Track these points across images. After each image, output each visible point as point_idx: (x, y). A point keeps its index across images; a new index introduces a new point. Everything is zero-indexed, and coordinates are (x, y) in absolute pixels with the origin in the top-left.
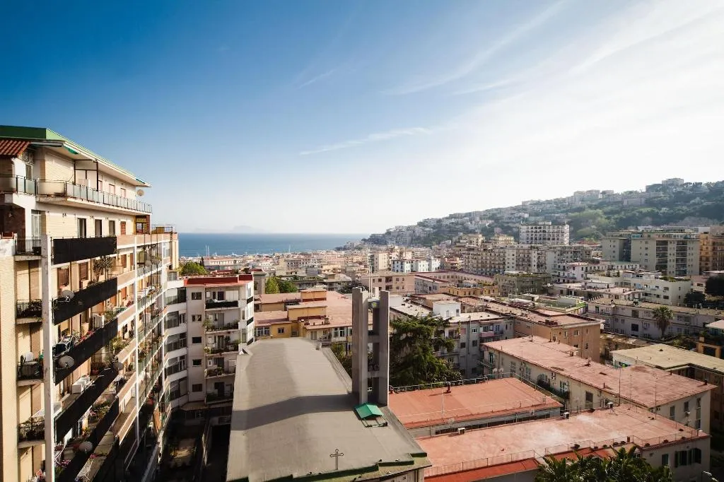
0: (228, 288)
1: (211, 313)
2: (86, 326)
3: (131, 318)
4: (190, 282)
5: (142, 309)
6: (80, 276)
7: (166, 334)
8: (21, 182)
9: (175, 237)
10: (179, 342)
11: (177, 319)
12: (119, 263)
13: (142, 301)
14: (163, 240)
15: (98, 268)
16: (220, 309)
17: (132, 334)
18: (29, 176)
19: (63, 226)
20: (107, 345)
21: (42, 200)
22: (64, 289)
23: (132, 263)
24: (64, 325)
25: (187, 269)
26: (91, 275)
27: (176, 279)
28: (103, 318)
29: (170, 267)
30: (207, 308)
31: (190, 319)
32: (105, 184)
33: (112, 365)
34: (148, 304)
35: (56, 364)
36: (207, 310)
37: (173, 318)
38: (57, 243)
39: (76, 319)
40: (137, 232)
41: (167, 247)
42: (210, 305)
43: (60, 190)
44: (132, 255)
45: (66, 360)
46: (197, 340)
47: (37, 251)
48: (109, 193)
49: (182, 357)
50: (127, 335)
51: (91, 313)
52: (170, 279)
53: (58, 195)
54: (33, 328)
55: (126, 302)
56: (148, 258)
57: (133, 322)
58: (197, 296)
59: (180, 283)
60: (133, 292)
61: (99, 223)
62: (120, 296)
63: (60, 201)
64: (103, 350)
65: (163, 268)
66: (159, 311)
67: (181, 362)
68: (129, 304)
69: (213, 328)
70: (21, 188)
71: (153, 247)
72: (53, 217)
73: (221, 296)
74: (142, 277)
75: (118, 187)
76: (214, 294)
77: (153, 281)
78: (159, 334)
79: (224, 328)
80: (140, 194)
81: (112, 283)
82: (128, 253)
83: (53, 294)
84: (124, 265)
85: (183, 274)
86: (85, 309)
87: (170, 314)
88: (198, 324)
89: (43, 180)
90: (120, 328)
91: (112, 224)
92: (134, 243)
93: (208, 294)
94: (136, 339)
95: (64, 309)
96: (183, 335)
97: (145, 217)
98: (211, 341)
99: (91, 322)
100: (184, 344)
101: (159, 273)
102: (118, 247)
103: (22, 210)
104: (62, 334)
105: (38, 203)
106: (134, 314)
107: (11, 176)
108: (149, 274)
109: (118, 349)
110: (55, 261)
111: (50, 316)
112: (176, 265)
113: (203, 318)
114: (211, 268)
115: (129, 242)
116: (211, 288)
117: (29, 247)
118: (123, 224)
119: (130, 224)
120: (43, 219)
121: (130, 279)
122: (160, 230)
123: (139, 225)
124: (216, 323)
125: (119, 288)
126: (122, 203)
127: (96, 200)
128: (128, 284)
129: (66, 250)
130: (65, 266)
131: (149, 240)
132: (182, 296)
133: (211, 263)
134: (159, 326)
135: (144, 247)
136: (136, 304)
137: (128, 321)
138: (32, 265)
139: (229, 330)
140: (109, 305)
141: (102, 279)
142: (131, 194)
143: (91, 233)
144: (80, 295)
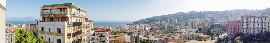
0: (103, 33)
1: (100, 38)
2: (77, 38)
3: (84, 38)
4: (95, 32)
5: (86, 36)
6: (76, 29)
7: (91, 42)
9: (92, 22)
13: (86, 35)
14: (90, 23)
15: (79, 28)
17: (84, 41)
18: (70, 11)
19: (74, 20)
22: (74, 31)
23: (85, 28)
24: (74, 38)
25: (95, 29)
26: (78, 29)
28: (80, 38)
29: (92, 28)
31: (95, 39)
32: (81, 12)
38: (73, 23)
39: (75, 37)
40: (86, 21)
42: (99, 36)
43: (74, 13)
47: (70, 24)
48: (82, 14)
50: (83, 41)
52: (91, 31)
54: (69, 38)
57: (85, 39)
58: (97, 35)
59: (93, 32)
60: (85, 33)
61: (79, 19)
62: (82, 33)
63: (73, 16)
65: (90, 28)
66: (89, 37)
69: (100, 41)
70: (68, 14)
71: (88, 24)
72: (73, 18)
73: (102, 35)
75: (83, 12)
77: (88, 31)
78: (89, 42)
79: (103, 42)
80: (86, 14)
81: (81, 31)
82: (84, 25)
83: (72, 32)
84: (83, 28)
85: (94, 30)
86: (77, 35)
87: (92, 38)
88: (97, 40)
89: (71, 12)
90: (82, 40)
91: (82, 20)
95: (75, 35)
96: (94, 42)
97: (87, 18)
99: (78, 38)
101: (89, 29)
102: (82, 24)
103: (68, 17)
104: (73, 39)
105: (71, 16)
107: (67, 12)
108: (87, 30)
110: (73, 26)
111: (72, 36)
112: (93, 28)
113: (98, 39)
114: (99, 29)
115: (84, 23)
116: (99, 33)
117: (69, 24)
118: (83, 20)
119: (84, 19)
120: (71, 19)
121: (84, 30)
122: (90, 21)
125: (82, 32)
126: (83, 15)
127: (79, 15)
129: (75, 24)
130: (74, 27)
131: (88, 23)
132: (94, 35)
133: (100, 28)
136: (85, 35)
138: (70, 27)
140: (81, 35)
141: (80, 30)
142: (85, 14)
143: (78, 22)
144: (76, 33)
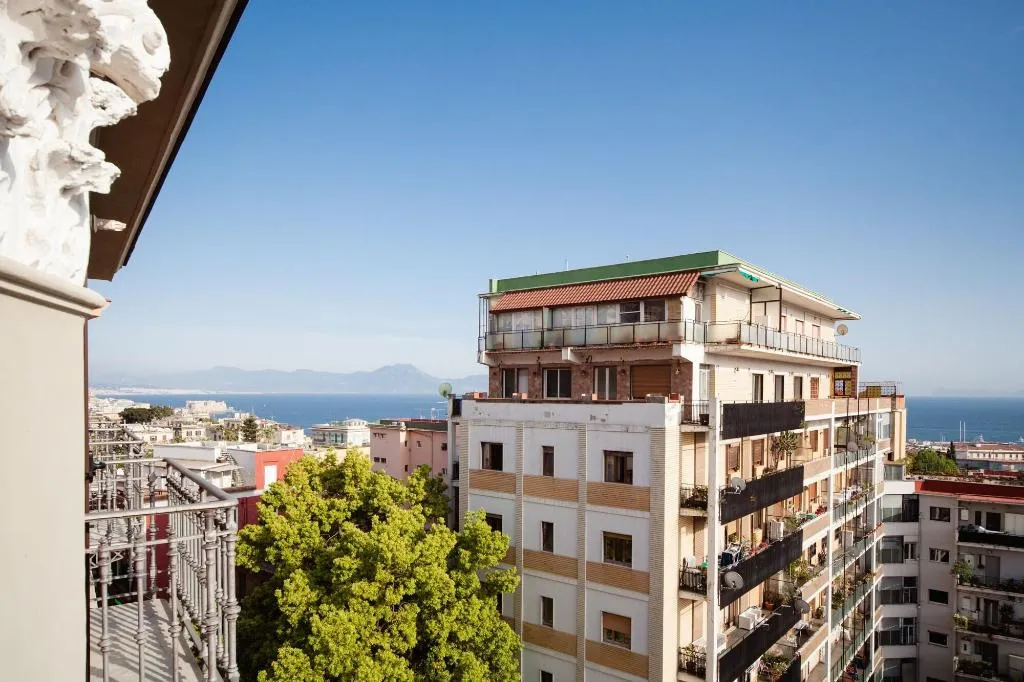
0: (1011, 509)
1: (971, 551)
2: (759, 533)
3: (822, 534)
4: (927, 486)
5: (841, 522)
6: (754, 458)
7: (880, 573)
8: (690, 326)
9: (900, 403)
10: (902, 591)
11: (898, 550)
12: (807, 443)
13: (842, 509)
14: (880, 408)
15: (778, 448)
16: (991, 547)
17: (822, 560)
18: (697, 320)
19: (735, 386)
20: (786, 568)
21: (712, 349)
22: (735, 475)
23: (827, 444)
24: (732, 527)
25: (920, 463)
26: (768, 459)
27: (899, 477)
28: (782, 528)
29: (890, 456)
30: (960, 540)
31: (926, 554)
32: (791, 320)
33: (792, 602)
34: (850, 516)
35: (722, 580)
36: (961, 544)
37: (891, 546)
38: (729, 409)
39: (747, 520)
40: (835, 394)
41: (885, 421)
42: (967, 534)
43: (732, 335)
44: (827, 432)
45: (734, 579)
46: (938, 596)
47: (705, 420)
48: (798, 334)
49: (908, 621)
50: (815, 560)
51: (767, 515)
52: (887, 477)
53: (730, 342)
54: (698, 523)
55: (815, 507)
56: (853, 437)
57: (825, 541)
58: (944, 515)
59: (908, 487)
60: (826, 491)
61: (780, 380)
62: (806, 495)
63: (730, 350)
64: (781, 575)
65: (878, 457)
66: (868, 531)
67: (905, 629)
68: (821, 510)
69: (974, 581)
70: (689, 336)
71: (860, 419)
72: (724, 372)
73: (995, 521)
74: (842, 469)
75: (809, 323)
76: (978, 516)
77: (860, 478)
78: (868, 570)
79: (999, 587)
80: (842, 332)
81: (797, 473)
82: (820, 428)
83: (720, 483)
84: (815, 448)
85: (913, 470)
86: (759, 508)
87: (886, 539)
88: (939, 566)
89: (713, 323)
90: (806, 545)
91: (799, 381)
92: (830, 412)
93: (965, 514)
94: (829, 569)
95: (737, 503)
96: (911, 581)
97: (848, 369)
98: (967, 604)
99: (766, 528)
100: (913, 599)
101: (870, 465)
102: (807, 418)
103: (689, 364)
104: (729, 539)
105: (708, 354)
106: (827, 529)
107: (679, 320)
108: (852, 465)
109: (802, 579)
110: (725, 435)
111: (715, 510)
112: (900, 454)
113: (953, 558)
114: (969, 465)
115: (824, 411)
116: (970, 503)
117: (696, 415)
118: (815, 382)
119: (825, 382)
120: (712, 376)
121: (823, 470)
122: (873, 392)
123: (840, 383)
124: (981, 574)
125: (807, 482)
126: (813, 348)
127: (777, 345)
128: (818, 478)
129: (741, 420)
130: (735, 442)
131: (860, 408)
132: (910, 510)
133: (972, 455)
134: (868, 554)
135: (846, 419)
136: (831, 512)
137: (817, 538)
138: (699, 437)
139: (1012, 594)
140: (790, 506)
141: (782, 466)
142: (828, 332)
143: (769, 396)
144: (753, 486)
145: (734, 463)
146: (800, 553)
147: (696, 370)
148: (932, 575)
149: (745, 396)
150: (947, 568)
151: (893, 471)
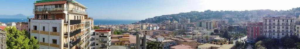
0: (105, 33)
1: (101, 38)
2: (75, 38)
3: (83, 38)
4: (96, 31)
6: (75, 28)
7: (90, 42)
8: (65, 9)
9: (93, 20)
10: (93, 44)
11: (93, 39)
12: (81, 25)
13: (86, 34)
14: (90, 21)
15: (78, 26)
16: (103, 38)
17: (83, 41)
19: (72, 17)
20: (79, 43)
21: (68, 12)
22: (72, 30)
23: (84, 26)
24: (71, 38)
25: (95, 28)
27: (93, 30)
28: (78, 37)
31: (96, 39)
32: (79, 8)
33: (79, 47)
34: (87, 35)
35: (70, 45)
37: (92, 39)
38: (71, 21)
40: (85, 19)
42: (100, 37)
43: (71, 10)
44: (84, 24)
45: (71, 45)
46: (97, 44)
47: (67, 22)
49: (94, 48)
50: (82, 42)
52: (91, 30)
53: (71, 11)
54: (66, 37)
55: (83, 34)
56: (87, 25)
57: (84, 39)
58: (98, 34)
59: (94, 31)
60: (84, 32)
61: (78, 17)
62: (81, 33)
63: (71, 12)
64: (78, 44)
65: (90, 27)
66: (89, 37)
68: (83, 35)
69: (101, 42)
70: (65, 10)
71: (88, 22)
72: (70, 15)
73: (103, 34)
74: (86, 29)
75: (81, 9)
77: (88, 30)
78: (89, 42)
79: (104, 42)
80: (86, 10)
81: (80, 30)
82: (83, 23)
83: (70, 31)
84: (82, 26)
85: (94, 29)
86: (75, 35)
89: (69, 8)
90: (81, 40)
91: (80, 17)
94: (84, 43)
95: (72, 34)
96: (94, 43)
97: (87, 15)
98: (100, 45)
100: (94, 45)
101: (89, 28)
102: (81, 22)
103: (65, 14)
105: (68, 13)
109: (81, 44)
110: (70, 24)
111: (69, 36)
112: (93, 27)
113: (99, 39)
115: (84, 21)
116: (100, 33)
118: (82, 17)
119: (84, 17)
120: (69, 15)
121: (84, 29)
122: (89, 19)
124: (102, 41)
126: (82, 12)
127: (77, 12)
128: (83, 30)
129: (73, 22)
130: (72, 25)
132: (94, 34)
133: (101, 27)
134: (89, 40)
135: (86, 22)
137: (83, 39)
138: (66, 25)
140: (79, 34)
141: (78, 29)
142: (84, 10)
143: (76, 19)
144: (74, 32)
145: (72, 28)
146: (81, 41)
147: (66, 15)
148: (96, 42)
149: (73, 19)
150: (98, 41)
151: (92, 29)
